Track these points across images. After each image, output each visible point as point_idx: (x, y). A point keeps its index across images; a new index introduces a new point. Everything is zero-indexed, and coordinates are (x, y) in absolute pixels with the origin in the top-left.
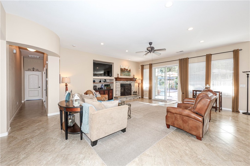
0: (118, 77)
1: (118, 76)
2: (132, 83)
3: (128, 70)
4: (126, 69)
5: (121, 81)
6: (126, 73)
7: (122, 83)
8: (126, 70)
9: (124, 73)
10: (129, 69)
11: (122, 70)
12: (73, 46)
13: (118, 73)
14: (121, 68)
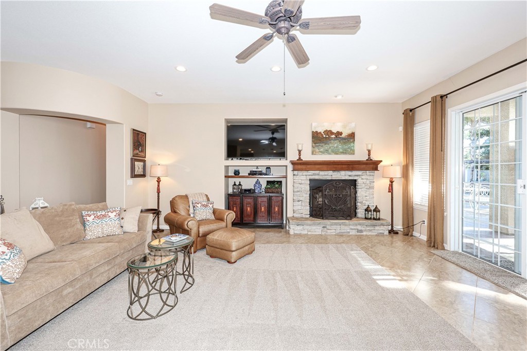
0: (300, 158)
1: (300, 155)
2: (361, 178)
3: (343, 136)
4: (332, 133)
5: (311, 172)
6: (336, 144)
7: (317, 177)
8: (333, 136)
9: (326, 147)
10: (350, 132)
11: (318, 138)
12: (157, 95)
13: (300, 149)
14: (313, 132)
